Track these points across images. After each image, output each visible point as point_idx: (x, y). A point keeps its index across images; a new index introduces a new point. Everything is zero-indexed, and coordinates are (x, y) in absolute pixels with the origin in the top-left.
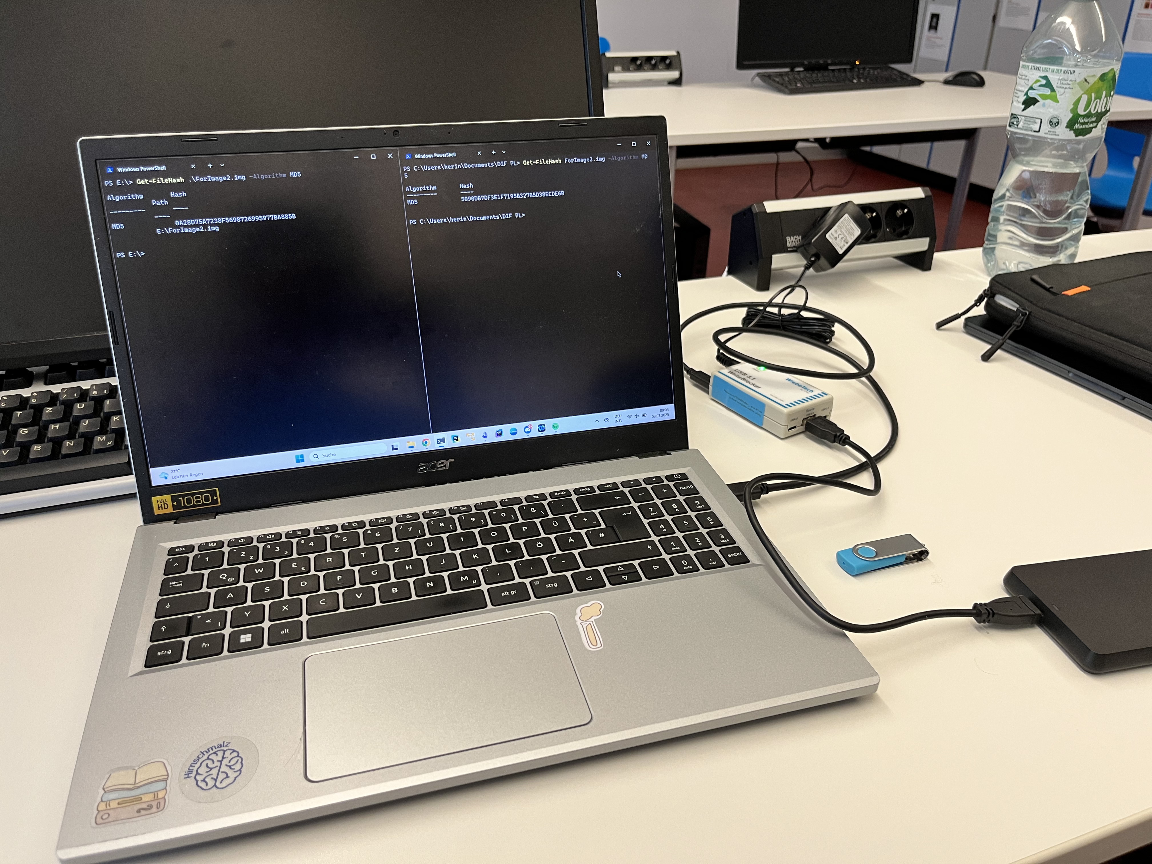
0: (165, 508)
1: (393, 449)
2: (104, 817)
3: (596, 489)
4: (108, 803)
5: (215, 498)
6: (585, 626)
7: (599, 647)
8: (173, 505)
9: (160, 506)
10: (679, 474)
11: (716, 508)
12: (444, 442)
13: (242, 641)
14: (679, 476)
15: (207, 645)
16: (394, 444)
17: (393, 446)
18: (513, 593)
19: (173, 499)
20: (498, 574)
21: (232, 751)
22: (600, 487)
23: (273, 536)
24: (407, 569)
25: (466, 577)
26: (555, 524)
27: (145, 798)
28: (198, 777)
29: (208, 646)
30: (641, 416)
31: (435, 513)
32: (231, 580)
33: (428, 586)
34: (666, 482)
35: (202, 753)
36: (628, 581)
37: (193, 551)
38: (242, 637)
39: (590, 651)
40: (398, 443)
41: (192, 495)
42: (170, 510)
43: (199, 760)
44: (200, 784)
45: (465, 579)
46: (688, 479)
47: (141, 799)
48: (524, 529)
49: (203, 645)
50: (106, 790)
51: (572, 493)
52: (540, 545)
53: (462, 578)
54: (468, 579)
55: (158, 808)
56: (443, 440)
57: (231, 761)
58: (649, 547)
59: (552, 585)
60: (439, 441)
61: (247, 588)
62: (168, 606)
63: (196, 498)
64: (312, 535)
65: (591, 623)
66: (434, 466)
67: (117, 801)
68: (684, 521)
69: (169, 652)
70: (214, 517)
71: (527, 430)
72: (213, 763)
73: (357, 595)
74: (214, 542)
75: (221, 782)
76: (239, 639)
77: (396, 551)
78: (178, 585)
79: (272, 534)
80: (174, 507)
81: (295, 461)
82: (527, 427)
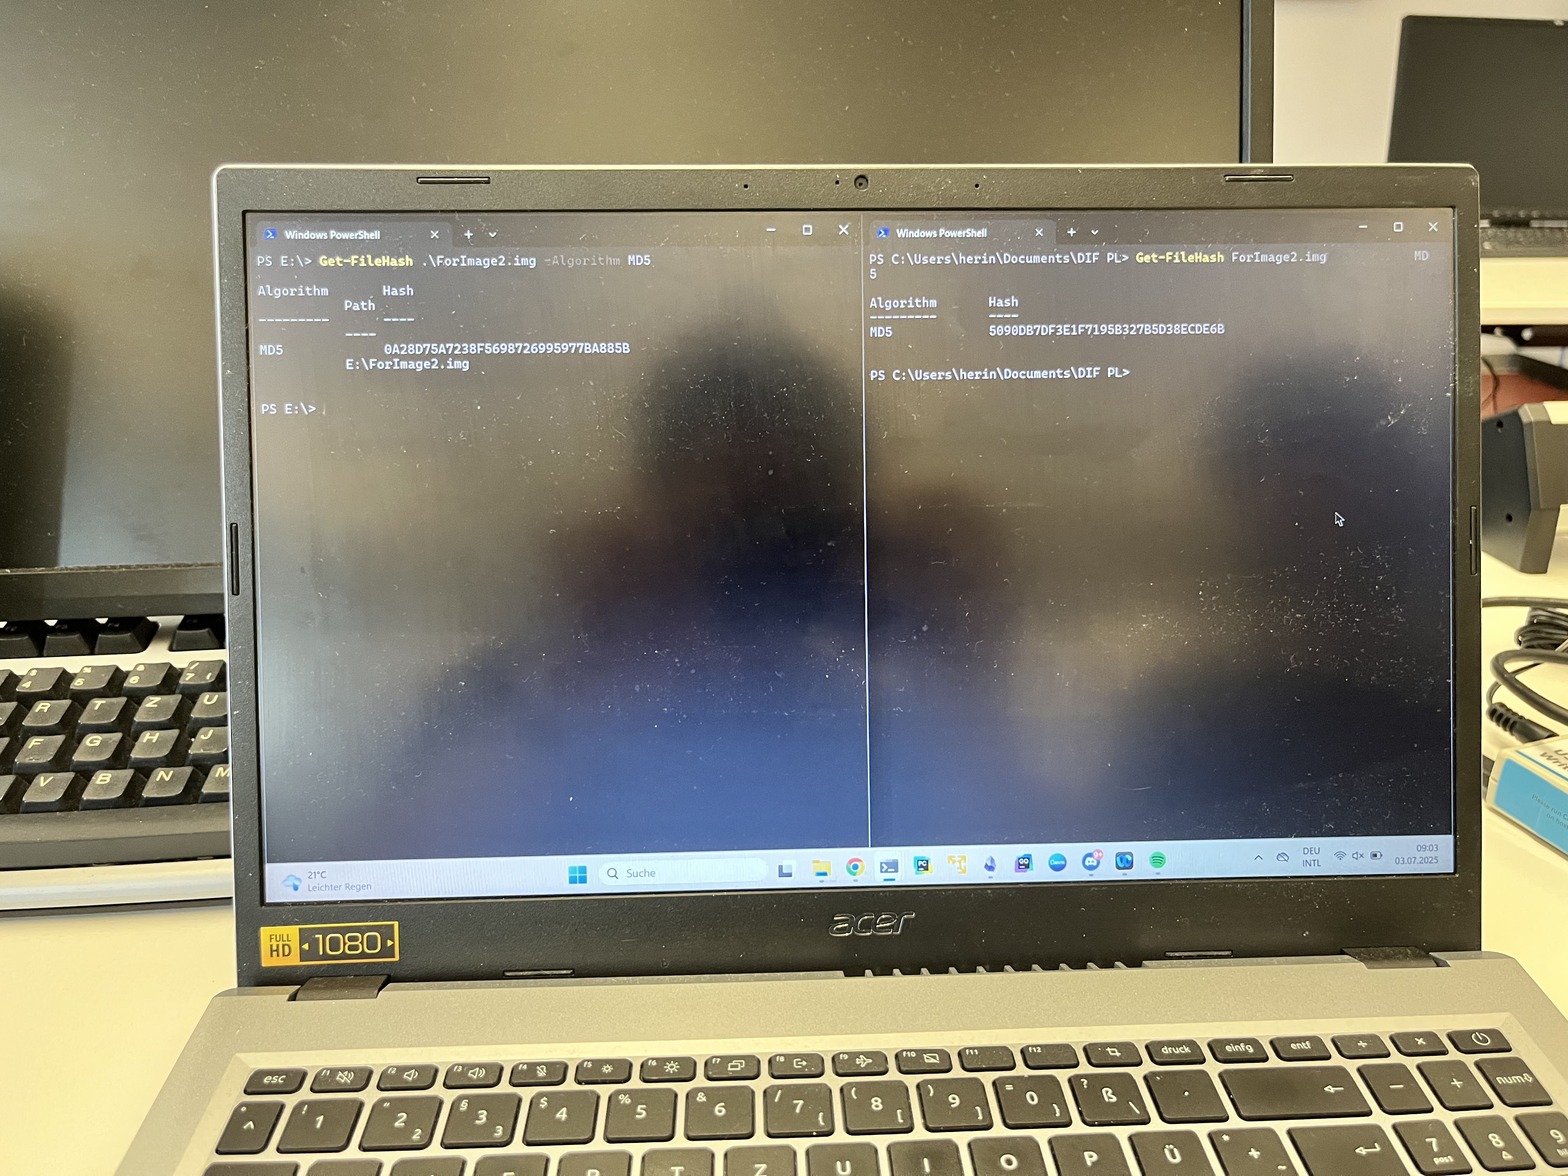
3: (1270, 1052)
5: (389, 943)
8: (301, 949)
9: (275, 948)
10: (1484, 1031)
12: (896, 871)
14: (1484, 1040)
19: (304, 936)
22: (1279, 1046)
23: (483, 1073)
26: (1174, 1156)
30: (1368, 856)
31: (862, 1062)
34: (1453, 1055)
37: (299, 1088)
41: (343, 931)
42: (294, 960)
46: (1511, 1050)
48: (1091, 1157)
51: (1207, 1053)
56: (893, 866)
60: (886, 867)
63: (350, 938)
64: (570, 1084)
66: (867, 925)
70: (375, 993)
71: (1090, 861)
74: (350, 1069)
77: (757, 1175)
79: (480, 1066)
80: (304, 955)
82: (1090, 855)
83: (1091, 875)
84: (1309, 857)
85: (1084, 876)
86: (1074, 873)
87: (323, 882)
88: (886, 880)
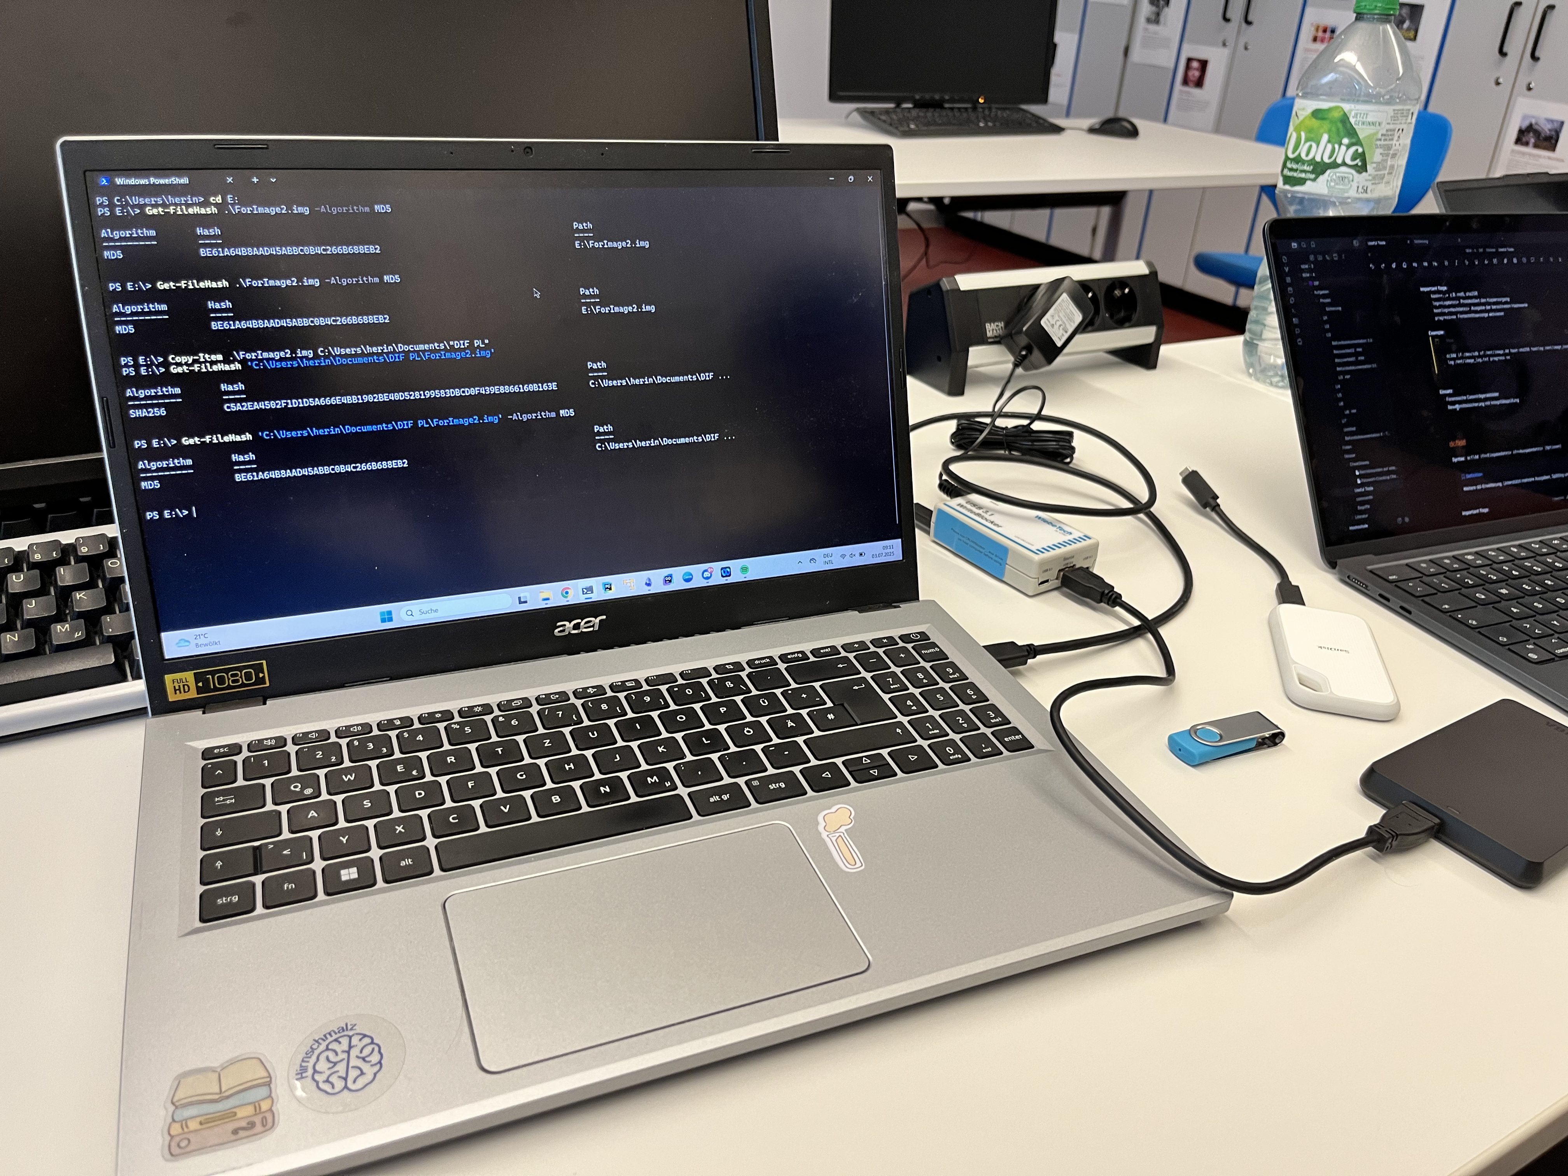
0: (185, 692)
1: (520, 602)
2: (183, 1144)
3: (810, 655)
4: (184, 1123)
5: (261, 675)
6: (834, 839)
7: (859, 866)
8: (197, 687)
9: (177, 688)
10: (917, 633)
11: (974, 676)
12: (592, 593)
13: (344, 878)
14: (917, 637)
15: (292, 886)
16: (522, 595)
17: (519, 598)
18: (725, 797)
19: (198, 678)
20: (700, 773)
21: (361, 1037)
22: (815, 652)
23: (360, 728)
24: (568, 769)
25: (655, 777)
26: (765, 703)
27: (241, 1113)
28: (317, 1077)
29: (294, 886)
30: (858, 555)
31: (590, 690)
32: (309, 791)
33: (603, 792)
34: (901, 644)
35: (317, 1041)
36: (878, 777)
37: (240, 752)
38: (343, 872)
39: (848, 872)
40: (527, 594)
41: (227, 671)
42: (193, 694)
43: (313, 1052)
44: (321, 1085)
45: (653, 781)
46: (930, 639)
47: (235, 1114)
48: (723, 710)
49: (286, 886)
50: (177, 1104)
51: (778, 661)
52: (748, 732)
53: (649, 779)
54: (657, 781)
55: (264, 1126)
56: (590, 589)
57: (364, 1051)
58: (898, 730)
59: (777, 785)
60: (585, 591)
61: (334, 802)
62: (219, 833)
63: (232, 675)
64: (417, 725)
65: (842, 834)
66: (578, 626)
67: (199, 1119)
68: (938, 696)
70: (262, 703)
71: (706, 574)
72: (337, 1054)
73: (502, 807)
74: (271, 739)
75: (354, 1082)
76: (339, 876)
77: (546, 745)
78: (228, 802)
79: (357, 725)
80: (199, 690)
81: (380, 621)
82: (706, 571)
83: (708, 582)
84: (827, 559)
85: (704, 583)
86: (698, 582)
87: (206, 641)
88: (586, 599)
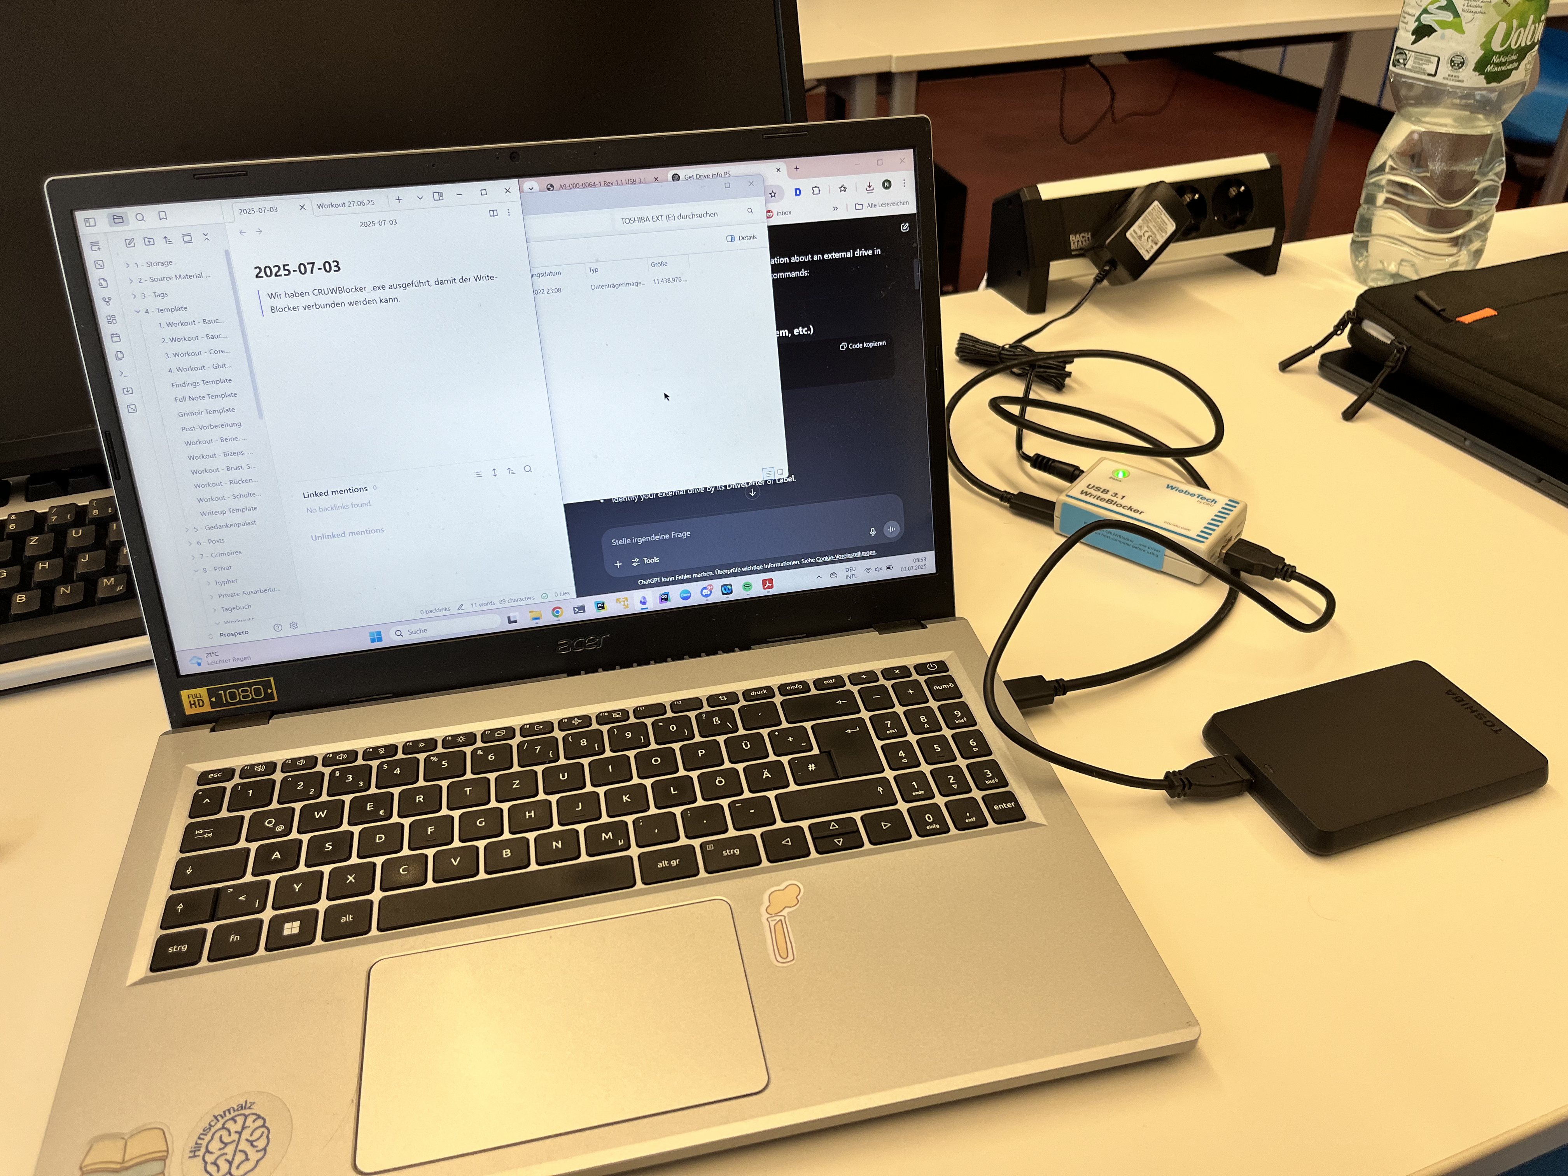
0: (200, 706)
1: (508, 622)
3: (812, 687)
5: (270, 691)
6: (773, 924)
7: (790, 960)
8: (211, 702)
9: (192, 703)
10: (936, 662)
11: (984, 723)
13: (286, 932)
14: (934, 667)
18: (674, 863)
19: (210, 693)
20: (656, 831)
21: (256, 1117)
22: (818, 683)
23: (346, 756)
24: (527, 817)
25: (610, 833)
26: (747, 746)
28: (207, 1157)
29: (238, 939)
30: (884, 568)
31: (576, 722)
32: (280, 828)
33: (554, 847)
34: (915, 676)
35: (215, 1117)
36: (843, 847)
37: (232, 778)
38: (287, 925)
39: (777, 966)
41: (237, 687)
42: (207, 708)
43: (210, 1130)
44: (209, 1167)
45: (607, 838)
46: (948, 671)
48: (701, 752)
49: (232, 937)
50: (84, 1169)
51: (776, 692)
52: (720, 782)
53: (604, 835)
54: (612, 838)
57: (254, 1134)
58: (880, 789)
59: (732, 851)
61: (301, 842)
62: (189, 871)
63: (242, 691)
64: (400, 755)
65: (782, 918)
66: (580, 645)
68: (935, 746)
69: (184, 948)
70: (266, 722)
71: (705, 592)
72: (230, 1135)
73: (452, 860)
74: (262, 764)
75: (238, 1167)
76: (282, 929)
77: (514, 787)
78: (206, 836)
79: (344, 752)
80: (213, 705)
81: (370, 641)
82: (705, 588)
83: (707, 600)
84: (850, 573)
85: (703, 601)
86: (696, 600)
87: (216, 659)
